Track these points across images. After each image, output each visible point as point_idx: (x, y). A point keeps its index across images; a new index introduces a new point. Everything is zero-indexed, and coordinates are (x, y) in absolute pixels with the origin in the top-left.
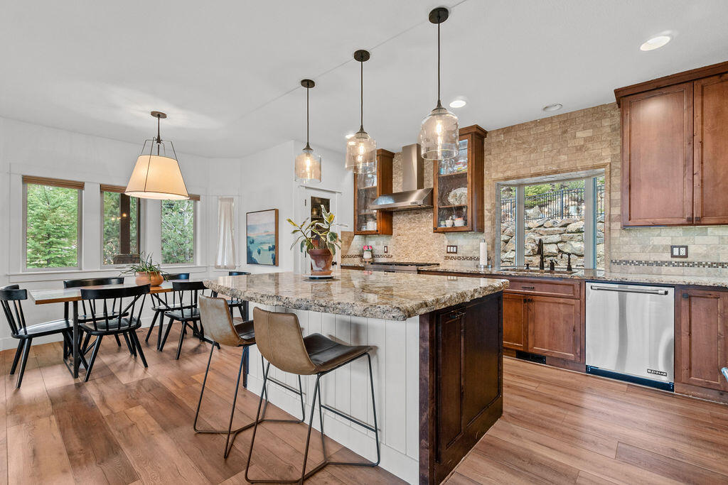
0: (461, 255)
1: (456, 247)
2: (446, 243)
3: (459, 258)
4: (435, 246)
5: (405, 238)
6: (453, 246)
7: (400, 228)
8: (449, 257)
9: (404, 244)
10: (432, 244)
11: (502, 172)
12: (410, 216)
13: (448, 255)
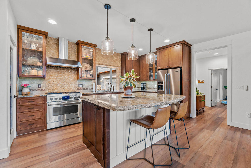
0: (84, 88)
1: (82, 85)
2: (78, 83)
3: (83, 89)
4: (73, 85)
5: (55, 81)
6: (81, 85)
7: (51, 75)
8: (79, 89)
9: (54, 83)
10: (71, 84)
11: (98, 62)
12: (58, 70)
13: (79, 88)
